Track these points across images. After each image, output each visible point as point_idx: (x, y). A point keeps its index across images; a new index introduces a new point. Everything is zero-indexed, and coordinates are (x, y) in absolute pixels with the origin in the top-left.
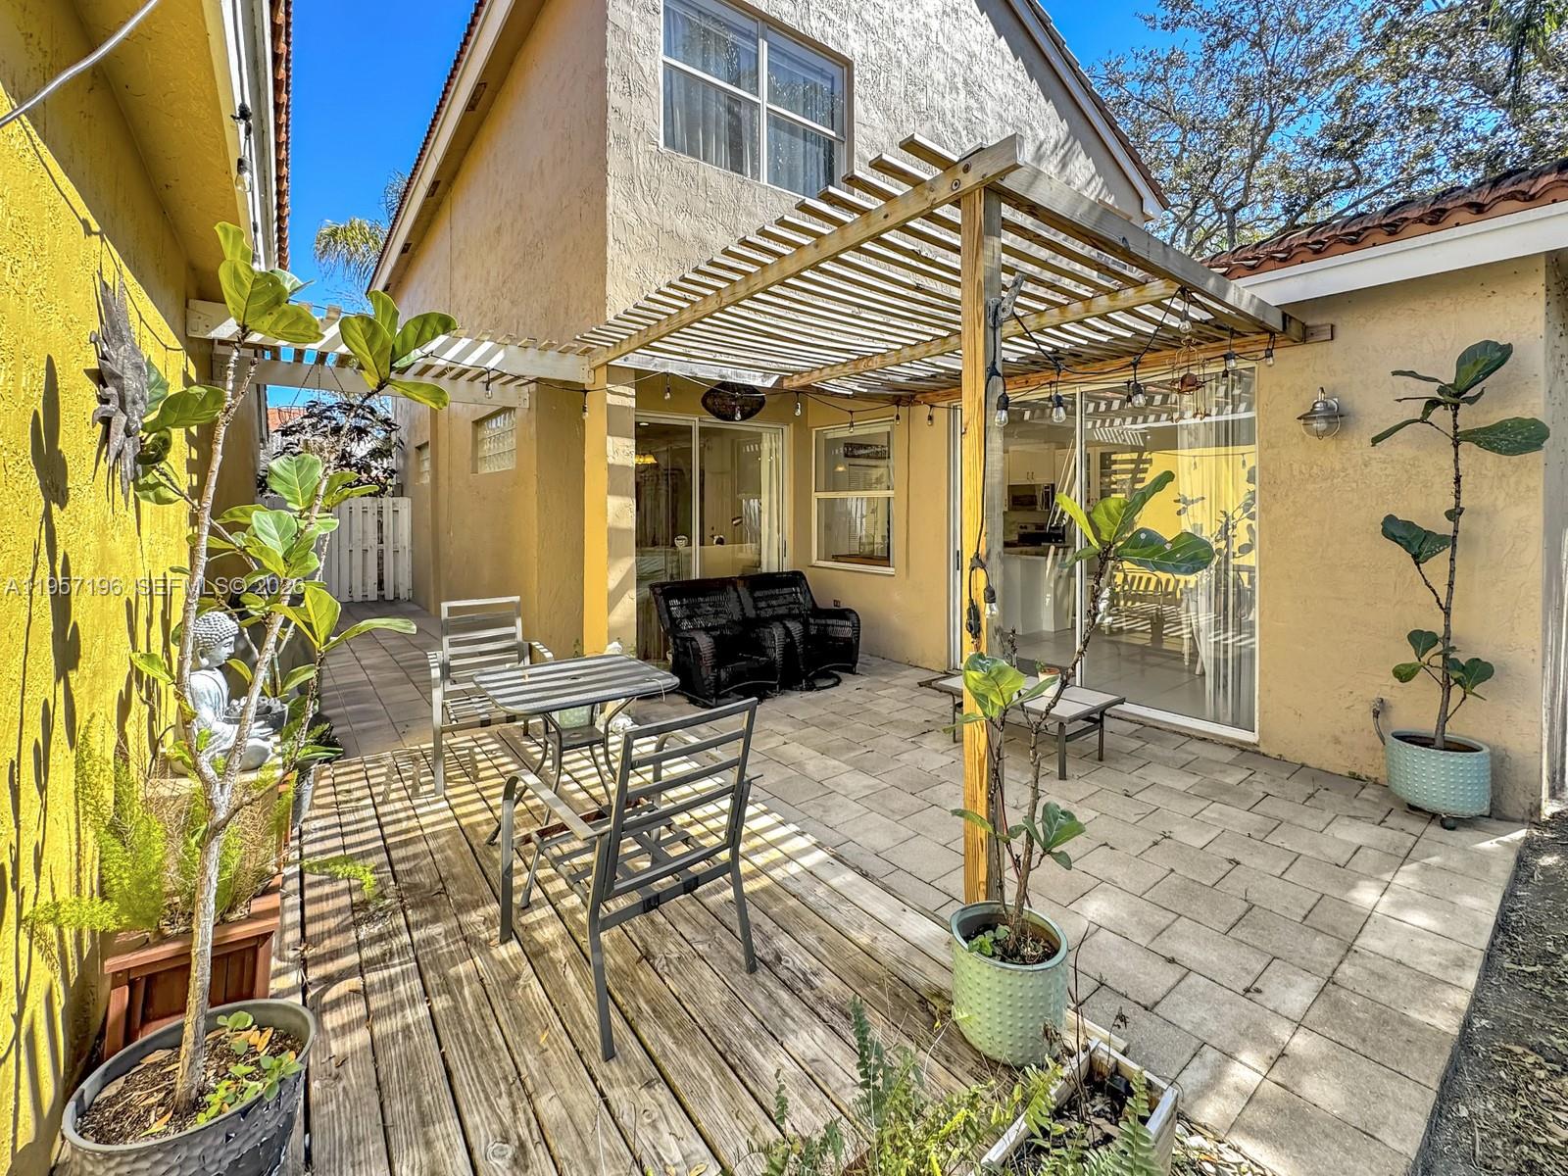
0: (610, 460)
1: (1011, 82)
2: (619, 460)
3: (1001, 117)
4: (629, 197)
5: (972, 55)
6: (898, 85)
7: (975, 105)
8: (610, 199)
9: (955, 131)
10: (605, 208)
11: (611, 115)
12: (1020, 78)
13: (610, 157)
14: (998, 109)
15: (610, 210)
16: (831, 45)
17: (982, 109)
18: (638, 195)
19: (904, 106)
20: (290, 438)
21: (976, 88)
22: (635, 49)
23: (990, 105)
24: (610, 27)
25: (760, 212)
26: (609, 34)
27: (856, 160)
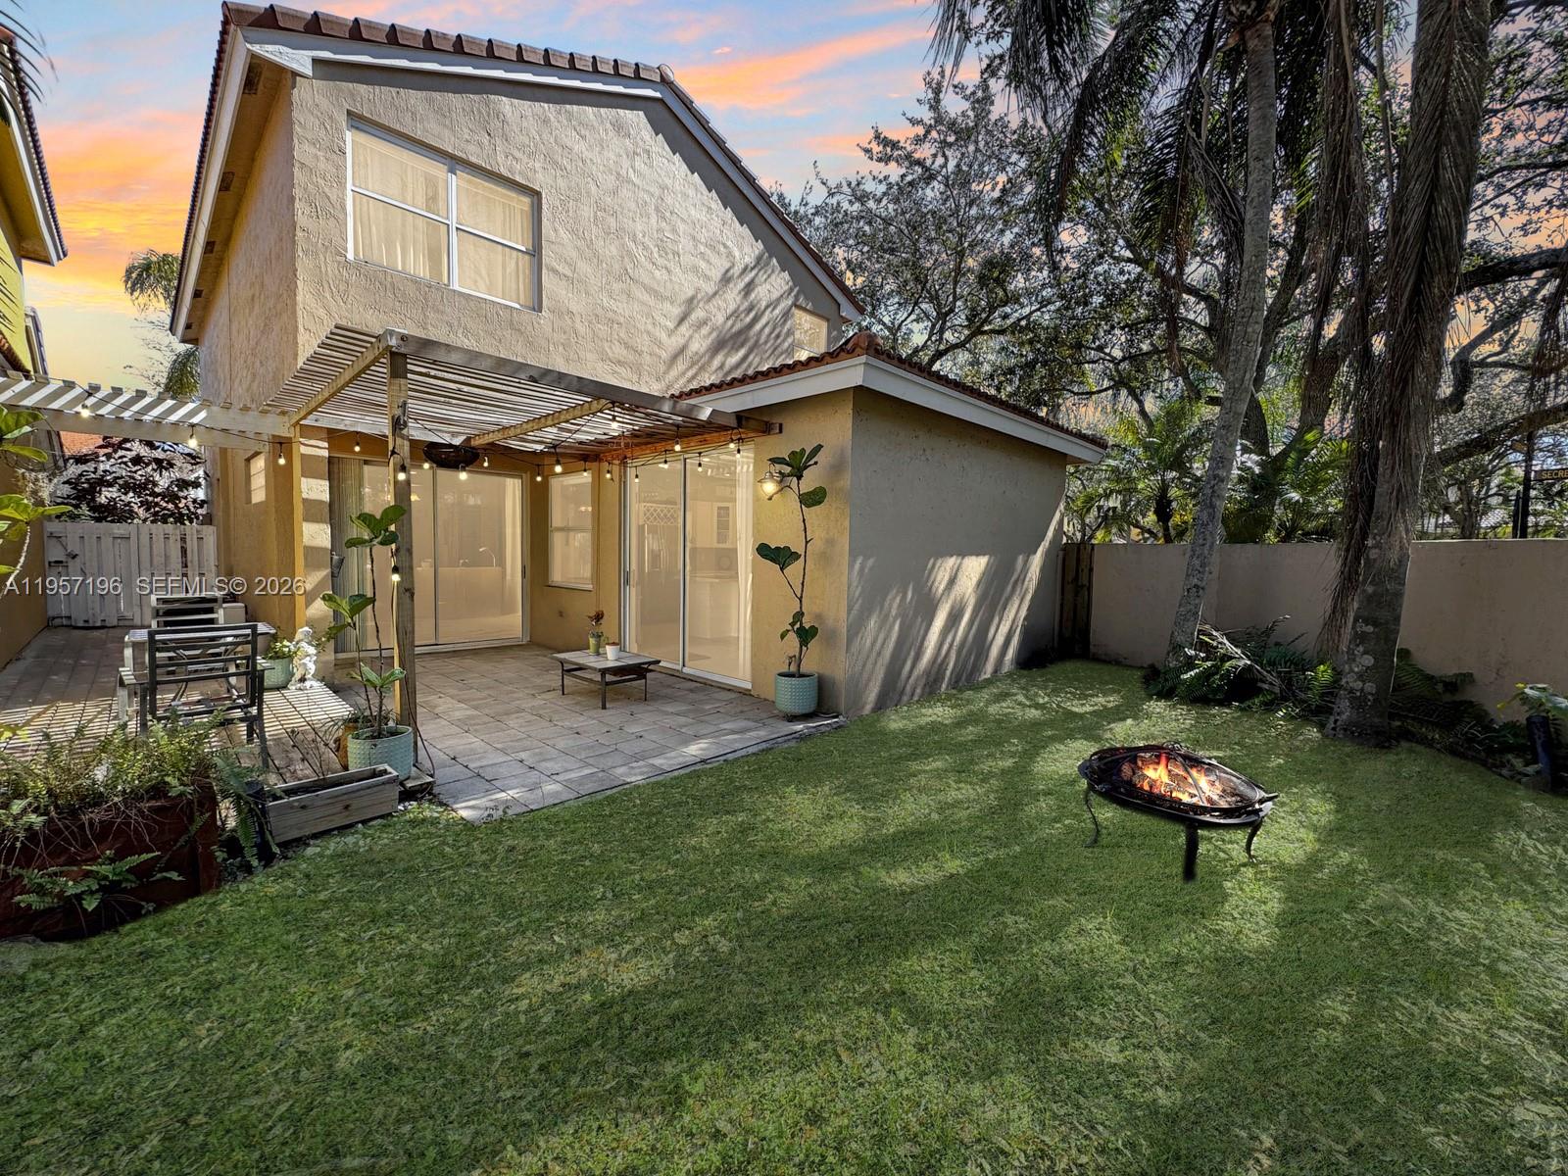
0: (305, 496)
1: (705, 209)
2: (314, 496)
3: (694, 238)
4: (319, 295)
5: (663, 188)
6: (587, 212)
7: (667, 228)
8: (299, 298)
9: (645, 248)
10: (295, 304)
11: (299, 234)
12: (714, 206)
13: (299, 265)
14: (691, 231)
15: (300, 306)
16: (518, 179)
17: (674, 231)
18: (328, 295)
19: (594, 228)
20: (84, 467)
21: (668, 214)
22: (321, 182)
23: (681, 227)
24: (297, 165)
25: (448, 310)
26: (296, 170)
27: (544, 271)
